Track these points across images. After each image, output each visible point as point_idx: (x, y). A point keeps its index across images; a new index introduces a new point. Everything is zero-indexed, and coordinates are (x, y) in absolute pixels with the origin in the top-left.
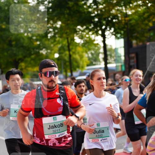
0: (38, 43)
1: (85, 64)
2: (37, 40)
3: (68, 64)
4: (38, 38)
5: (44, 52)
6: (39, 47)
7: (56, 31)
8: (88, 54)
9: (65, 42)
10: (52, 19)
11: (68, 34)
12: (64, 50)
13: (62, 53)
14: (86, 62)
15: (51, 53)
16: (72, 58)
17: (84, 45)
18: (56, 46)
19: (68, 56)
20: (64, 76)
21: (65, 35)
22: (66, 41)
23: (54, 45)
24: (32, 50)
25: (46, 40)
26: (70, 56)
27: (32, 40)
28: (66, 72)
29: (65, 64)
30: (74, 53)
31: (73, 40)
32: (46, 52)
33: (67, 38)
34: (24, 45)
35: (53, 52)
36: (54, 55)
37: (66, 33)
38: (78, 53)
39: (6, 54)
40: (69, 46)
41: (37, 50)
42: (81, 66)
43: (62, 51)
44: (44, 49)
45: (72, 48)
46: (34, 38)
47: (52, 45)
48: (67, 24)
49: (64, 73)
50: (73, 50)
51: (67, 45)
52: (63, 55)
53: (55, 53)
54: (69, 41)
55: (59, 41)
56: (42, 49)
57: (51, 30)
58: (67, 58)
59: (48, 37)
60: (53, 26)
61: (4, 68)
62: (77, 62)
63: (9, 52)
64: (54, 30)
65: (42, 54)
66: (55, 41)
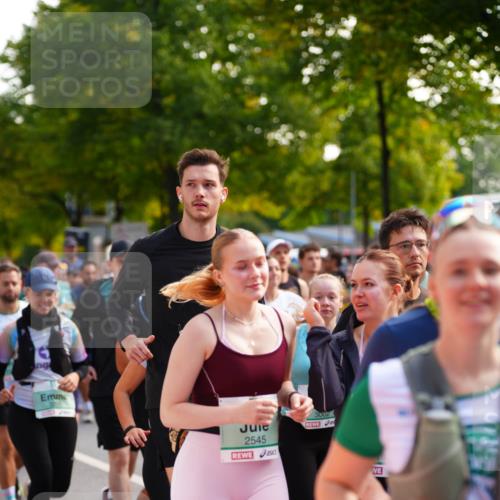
0: (263, 101)
1: (445, 186)
2: (257, 91)
3: (374, 185)
4: (264, 80)
5: (282, 136)
6: (265, 119)
7: (336, 55)
8: (459, 147)
9: (369, 101)
10: (324, 9)
11: (382, 66)
12: (364, 131)
13: (356, 143)
14: (449, 178)
15: (309, 142)
16: (392, 163)
17: (442, 111)
18: (334, 113)
19: (377, 154)
20: (356, 232)
21: (368, 73)
22: (373, 93)
23: (326, 112)
24: (237, 129)
25: (292, 91)
26: (386, 153)
27: (238, 90)
28: (366, 216)
29: (363, 185)
30: (402, 142)
31: (402, 89)
32: (290, 136)
33: (379, 85)
34: (206, 109)
35: (318, 136)
36: (322, 151)
37: (376, 64)
38: (420, 141)
39: (136, 142)
40: (382, 116)
41: (258, 131)
42: (427, 194)
43: (354, 135)
44: (284, 128)
45: (396, 125)
46: (249, 81)
47: (317, 111)
48: (385, 27)
49: (358, 223)
50: (399, 132)
51: (376, 108)
52: (359, 150)
53: (326, 141)
54: (386, 93)
55: (345, 93)
56: (275, 127)
57: (315, 50)
58: (372, 164)
59: (302, 76)
60: (323, 35)
61: (127, 198)
62: (411, 178)
63: (150, 136)
64: (326, 53)
65: (276, 145)
66: (328, 94)
